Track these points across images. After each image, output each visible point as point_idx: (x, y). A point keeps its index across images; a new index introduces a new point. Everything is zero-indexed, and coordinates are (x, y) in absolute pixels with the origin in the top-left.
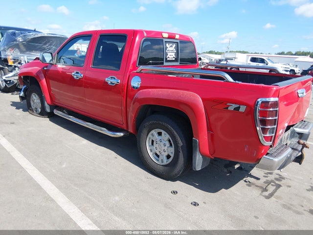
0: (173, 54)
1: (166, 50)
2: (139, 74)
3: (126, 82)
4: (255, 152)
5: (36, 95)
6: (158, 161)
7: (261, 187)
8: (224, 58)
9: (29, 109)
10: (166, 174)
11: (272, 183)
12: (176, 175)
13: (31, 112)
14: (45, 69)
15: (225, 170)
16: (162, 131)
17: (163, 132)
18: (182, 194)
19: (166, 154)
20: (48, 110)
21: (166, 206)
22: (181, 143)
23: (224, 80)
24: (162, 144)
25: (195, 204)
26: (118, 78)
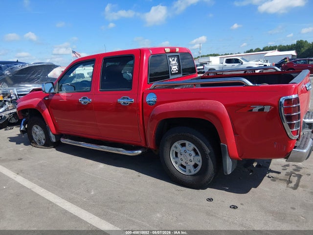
0: (176, 67)
1: (170, 64)
2: (154, 91)
3: (141, 100)
4: (285, 147)
5: (38, 127)
6: (185, 171)
7: (285, 180)
8: (199, 64)
9: (31, 142)
10: (197, 183)
11: (293, 175)
12: (207, 182)
13: (34, 145)
14: (47, 99)
15: (246, 170)
16: (185, 142)
17: (187, 143)
18: (218, 200)
19: (193, 163)
20: (54, 140)
21: (208, 213)
22: (208, 151)
23: (243, 84)
24: (187, 154)
25: (235, 207)
26: (132, 98)
